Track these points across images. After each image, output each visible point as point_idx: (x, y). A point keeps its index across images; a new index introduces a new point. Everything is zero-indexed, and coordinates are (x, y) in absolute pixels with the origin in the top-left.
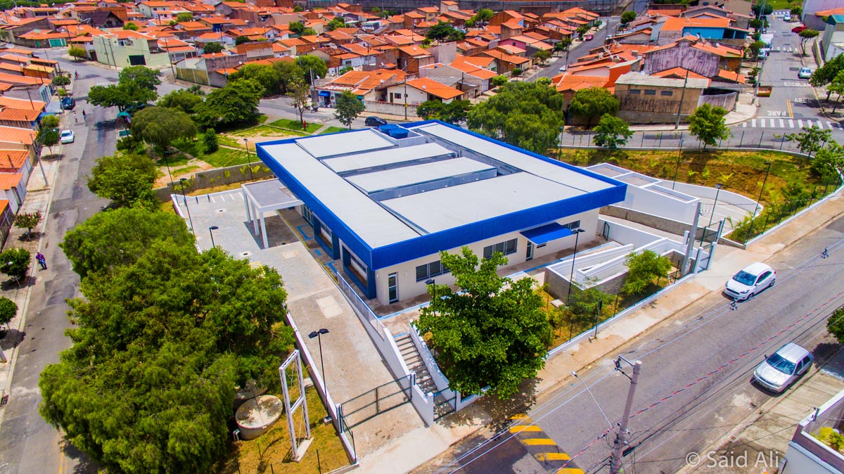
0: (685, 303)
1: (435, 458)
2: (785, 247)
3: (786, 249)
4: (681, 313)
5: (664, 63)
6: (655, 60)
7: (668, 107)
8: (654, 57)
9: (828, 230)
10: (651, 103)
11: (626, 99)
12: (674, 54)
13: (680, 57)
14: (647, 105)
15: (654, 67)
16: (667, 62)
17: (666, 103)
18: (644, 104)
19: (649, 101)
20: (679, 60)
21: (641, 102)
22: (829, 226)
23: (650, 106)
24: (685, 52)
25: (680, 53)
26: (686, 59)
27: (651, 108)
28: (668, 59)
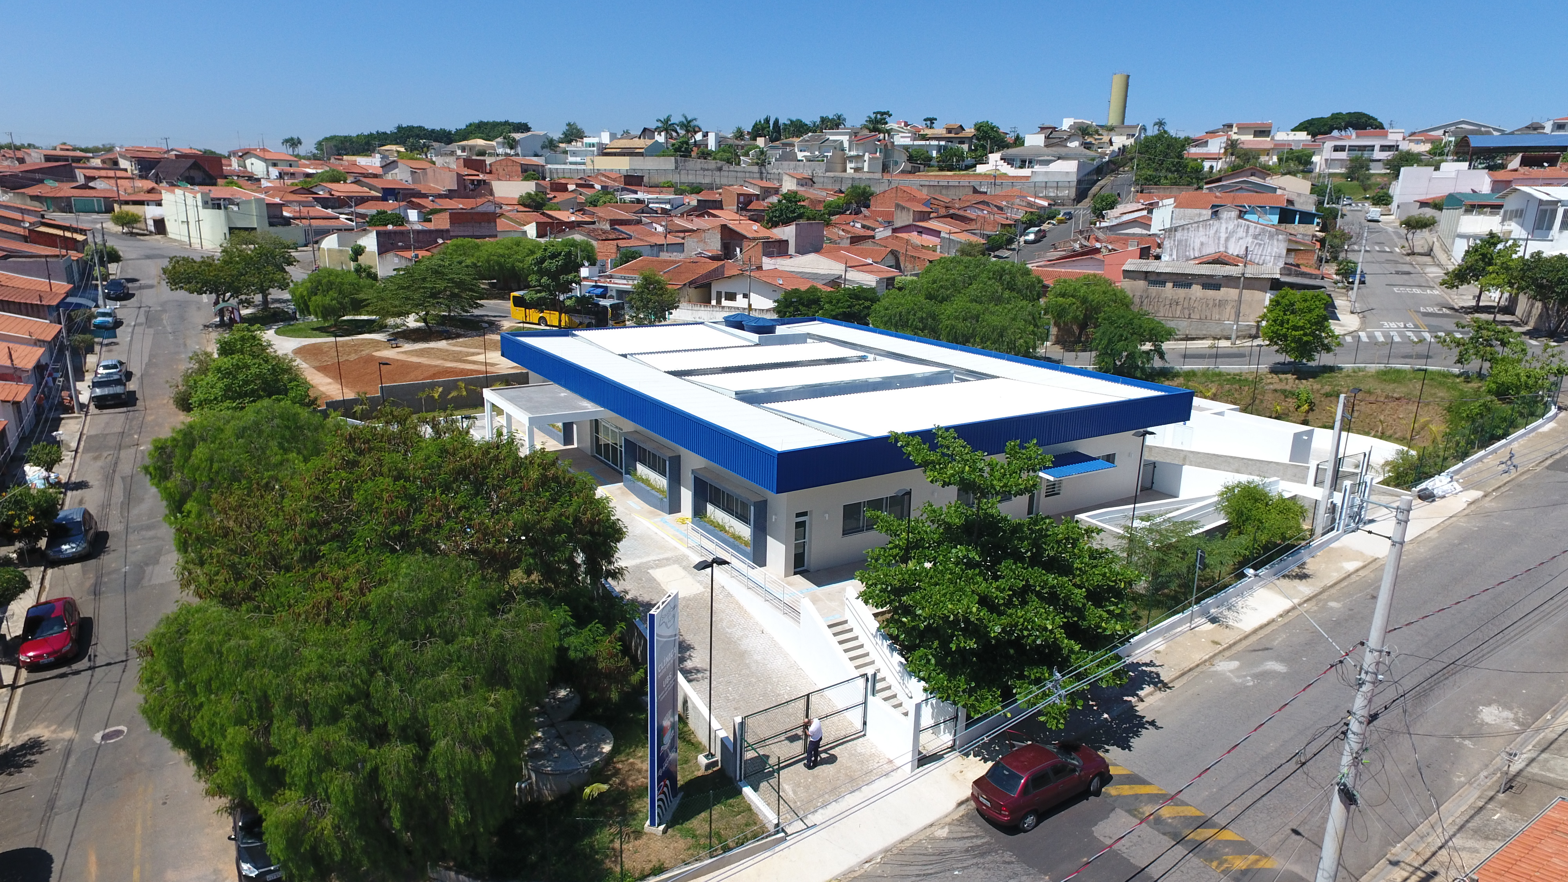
0: (1335, 576)
1: (931, 825)
2: (1485, 496)
3: (1488, 499)
4: (1333, 591)
5: (1197, 245)
6: (1180, 241)
7: (1216, 310)
8: (1179, 235)
9: (1551, 472)
10: (1186, 305)
11: (1141, 297)
12: (1212, 232)
13: (1223, 236)
14: (1179, 308)
15: (1181, 251)
16: (1202, 244)
17: (1211, 303)
18: (1174, 307)
19: (1181, 300)
20: (1222, 241)
21: (1168, 302)
22: (1551, 465)
23: (1183, 308)
24: (1231, 227)
25: (1223, 229)
26: (1233, 240)
27: (1186, 312)
28: (1204, 239)
